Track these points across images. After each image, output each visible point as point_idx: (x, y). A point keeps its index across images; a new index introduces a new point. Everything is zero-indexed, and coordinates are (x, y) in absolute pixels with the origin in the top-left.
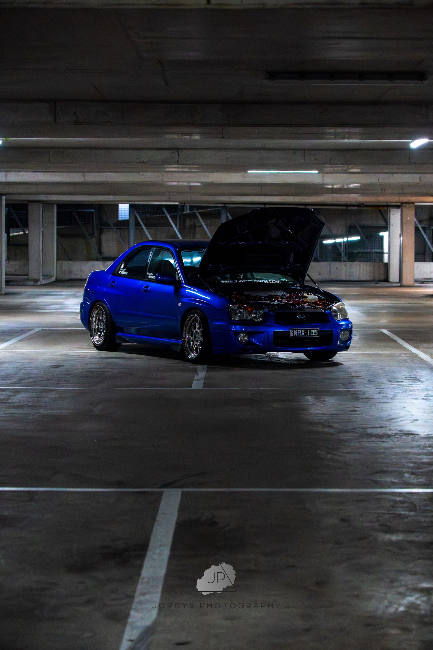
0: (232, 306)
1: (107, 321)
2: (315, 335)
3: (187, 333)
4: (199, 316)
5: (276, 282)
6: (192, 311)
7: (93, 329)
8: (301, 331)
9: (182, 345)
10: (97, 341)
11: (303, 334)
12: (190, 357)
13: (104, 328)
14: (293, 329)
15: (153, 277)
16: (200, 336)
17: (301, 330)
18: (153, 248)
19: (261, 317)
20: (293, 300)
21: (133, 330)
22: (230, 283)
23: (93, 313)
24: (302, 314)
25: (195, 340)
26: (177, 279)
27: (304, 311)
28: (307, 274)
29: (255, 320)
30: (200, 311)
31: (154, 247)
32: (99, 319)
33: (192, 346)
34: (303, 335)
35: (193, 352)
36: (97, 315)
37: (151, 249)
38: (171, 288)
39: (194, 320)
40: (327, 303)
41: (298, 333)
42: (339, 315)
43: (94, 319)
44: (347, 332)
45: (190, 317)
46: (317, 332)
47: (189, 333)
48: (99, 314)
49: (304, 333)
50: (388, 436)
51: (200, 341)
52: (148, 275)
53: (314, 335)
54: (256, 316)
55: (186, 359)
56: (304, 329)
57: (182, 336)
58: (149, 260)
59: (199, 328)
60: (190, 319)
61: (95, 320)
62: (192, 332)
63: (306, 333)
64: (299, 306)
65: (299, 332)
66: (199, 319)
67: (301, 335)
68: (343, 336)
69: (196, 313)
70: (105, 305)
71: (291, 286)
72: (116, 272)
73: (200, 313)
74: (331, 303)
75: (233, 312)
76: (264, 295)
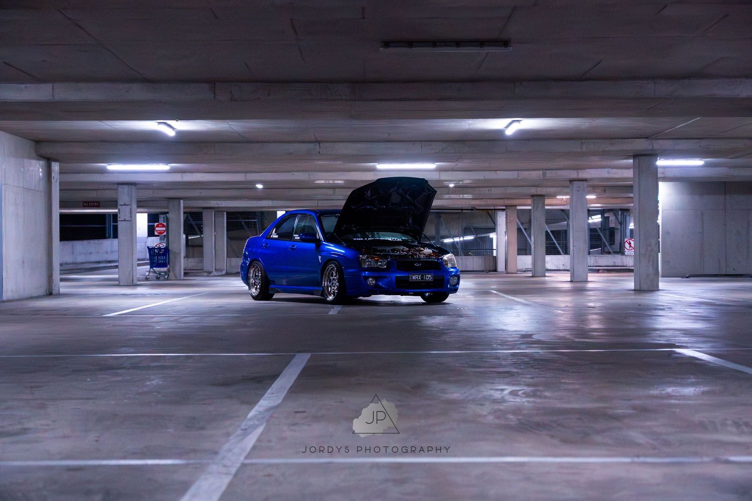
0: (362, 257)
1: (261, 276)
2: (430, 279)
3: (326, 281)
4: (336, 265)
5: (398, 240)
6: (331, 262)
7: (251, 284)
9: (323, 290)
10: (253, 292)
12: (328, 299)
13: (259, 282)
14: (411, 275)
15: (299, 238)
16: (337, 282)
17: (418, 275)
18: (298, 216)
19: (386, 265)
20: (412, 253)
21: (284, 282)
22: (360, 240)
23: (250, 271)
24: (419, 262)
25: (332, 285)
26: (318, 238)
27: (421, 260)
28: (423, 233)
29: (381, 267)
30: (336, 261)
31: (298, 214)
32: (256, 276)
33: (330, 291)
34: (420, 279)
35: (331, 296)
36: (254, 271)
37: (296, 217)
38: (312, 245)
39: (331, 270)
40: (439, 255)
41: (415, 277)
42: (448, 264)
43: (251, 275)
45: (328, 267)
47: (328, 280)
48: (256, 271)
49: (421, 277)
50: (484, 331)
51: (337, 286)
52: (294, 237)
54: (382, 264)
55: (325, 302)
56: (421, 275)
57: (322, 282)
58: (295, 225)
59: (336, 276)
60: (328, 269)
62: (330, 279)
64: (416, 257)
65: (417, 277)
66: (335, 268)
68: (453, 281)
69: (334, 263)
70: (260, 264)
71: (410, 243)
72: (268, 237)
73: (336, 263)
74: (443, 254)
75: (363, 261)
76: (388, 249)
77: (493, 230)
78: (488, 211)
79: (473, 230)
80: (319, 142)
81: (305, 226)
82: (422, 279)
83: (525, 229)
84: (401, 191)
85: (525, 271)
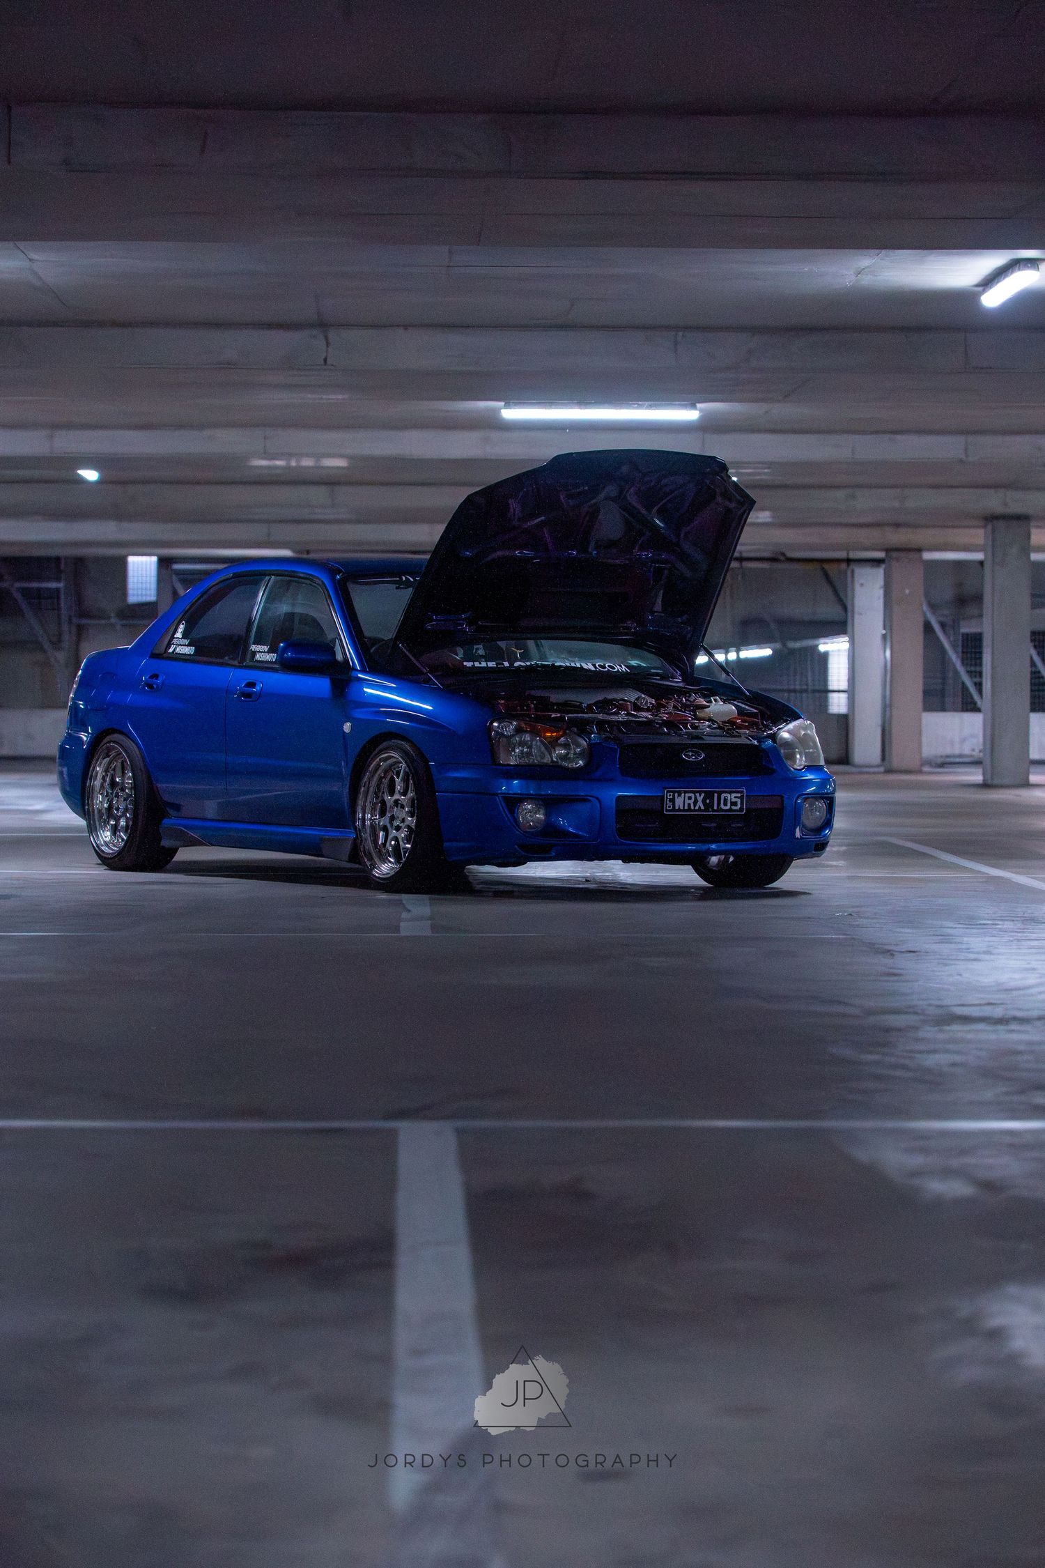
0: (498, 727)
1: (135, 787)
2: (734, 808)
3: (368, 808)
4: (405, 754)
5: (617, 668)
6: (385, 744)
7: (96, 812)
8: (696, 798)
9: (355, 840)
10: (105, 842)
11: (700, 804)
12: (378, 873)
13: (127, 806)
14: (671, 792)
15: (270, 657)
16: (410, 812)
17: (694, 792)
18: (267, 578)
19: (580, 756)
20: (670, 714)
21: (211, 809)
22: (487, 669)
23: (94, 767)
24: (696, 749)
25: (392, 824)
26: (339, 657)
27: (702, 742)
28: (702, 646)
29: (565, 764)
30: (407, 740)
31: (267, 571)
32: (113, 784)
33: (384, 844)
34: (700, 807)
35: (384, 861)
36: (106, 771)
37: (262, 580)
38: (320, 685)
39: (386, 772)
40: (763, 724)
41: (684, 801)
42: (798, 756)
43: (98, 783)
44: (821, 805)
45: (378, 759)
46: (739, 801)
47: (373, 809)
48: (114, 770)
49: (704, 801)
51: (409, 827)
52: (254, 653)
53: (731, 808)
54: (568, 754)
55: (365, 881)
56: (704, 792)
57: (354, 812)
58: (257, 611)
59: (404, 794)
60: (377, 766)
61: (102, 786)
62: (383, 803)
63: (708, 801)
64: (686, 728)
65: (690, 798)
66: (403, 765)
67: (695, 807)
68: (812, 814)
70: (130, 746)
71: (656, 680)
72: (161, 650)
73: (408, 747)
74: (775, 723)
75: (503, 740)
76: (588, 699)
77: (839, 627)
78: (826, 566)
79: (773, 626)
80: (324, 324)
81: (290, 616)
82: (708, 807)
83: (943, 625)
84: (633, 500)
85: (942, 765)
